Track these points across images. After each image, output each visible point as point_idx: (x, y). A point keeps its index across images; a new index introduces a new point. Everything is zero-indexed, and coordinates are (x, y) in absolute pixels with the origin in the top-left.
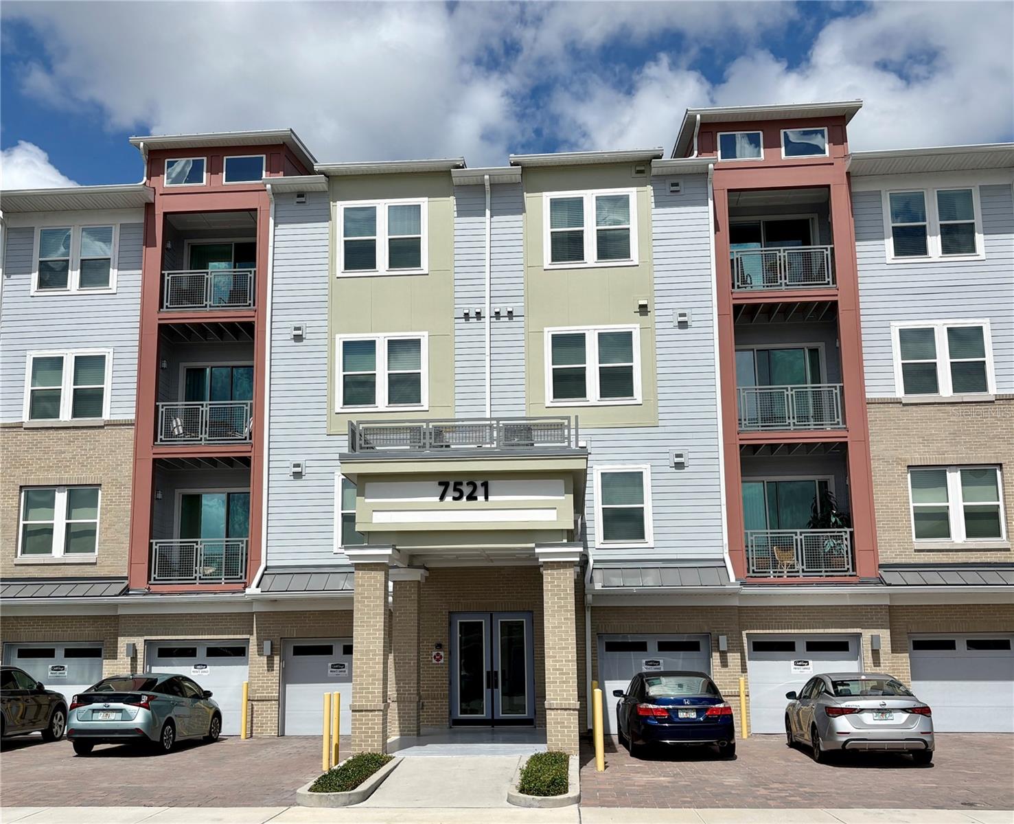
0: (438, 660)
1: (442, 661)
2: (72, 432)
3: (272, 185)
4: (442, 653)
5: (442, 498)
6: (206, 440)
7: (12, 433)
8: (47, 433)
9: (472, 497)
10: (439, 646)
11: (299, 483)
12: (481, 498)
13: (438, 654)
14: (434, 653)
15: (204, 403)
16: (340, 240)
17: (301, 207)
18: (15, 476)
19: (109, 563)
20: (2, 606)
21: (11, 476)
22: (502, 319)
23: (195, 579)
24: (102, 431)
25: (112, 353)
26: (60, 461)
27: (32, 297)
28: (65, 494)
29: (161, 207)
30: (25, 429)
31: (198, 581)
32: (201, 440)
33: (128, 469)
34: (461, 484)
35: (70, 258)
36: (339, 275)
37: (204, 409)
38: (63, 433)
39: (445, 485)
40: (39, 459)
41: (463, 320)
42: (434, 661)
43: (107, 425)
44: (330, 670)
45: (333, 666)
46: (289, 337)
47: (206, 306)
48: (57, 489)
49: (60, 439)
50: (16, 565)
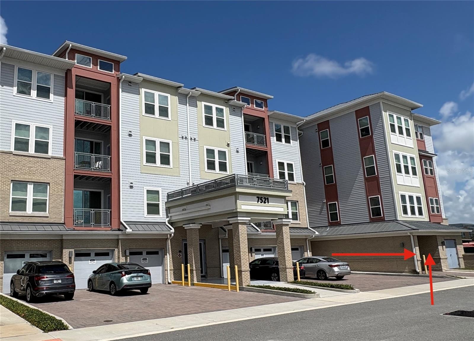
0: (180, 256)
1: (181, 257)
2: (36, 159)
3: (125, 77)
4: (181, 254)
5: (258, 202)
6: (94, 169)
7: (7, 156)
8: (24, 158)
9: (265, 203)
10: (180, 252)
11: (131, 190)
12: (267, 203)
13: (180, 254)
14: (179, 254)
15: (93, 154)
16: (144, 102)
17: (129, 86)
18: (8, 175)
19: (54, 217)
20: (1, 234)
21: (7, 175)
22: (192, 141)
23: (91, 225)
24: (49, 160)
25: (52, 128)
26: (30, 171)
27: (14, 96)
28: (32, 186)
29: (75, 72)
30: (13, 154)
31: (92, 226)
32: (92, 169)
33: (62, 177)
34: (262, 198)
35: (32, 83)
36: (143, 115)
37: (93, 157)
38: (31, 159)
39: (258, 197)
40: (21, 169)
41: (181, 139)
42: (179, 257)
43: (51, 158)
44: (142, 260)
45: (143, 259)
46: (127, 134)
47: (92, 116)
48: (28, 183)
49: (31, 161)
50: (10, 216)
